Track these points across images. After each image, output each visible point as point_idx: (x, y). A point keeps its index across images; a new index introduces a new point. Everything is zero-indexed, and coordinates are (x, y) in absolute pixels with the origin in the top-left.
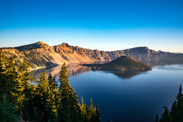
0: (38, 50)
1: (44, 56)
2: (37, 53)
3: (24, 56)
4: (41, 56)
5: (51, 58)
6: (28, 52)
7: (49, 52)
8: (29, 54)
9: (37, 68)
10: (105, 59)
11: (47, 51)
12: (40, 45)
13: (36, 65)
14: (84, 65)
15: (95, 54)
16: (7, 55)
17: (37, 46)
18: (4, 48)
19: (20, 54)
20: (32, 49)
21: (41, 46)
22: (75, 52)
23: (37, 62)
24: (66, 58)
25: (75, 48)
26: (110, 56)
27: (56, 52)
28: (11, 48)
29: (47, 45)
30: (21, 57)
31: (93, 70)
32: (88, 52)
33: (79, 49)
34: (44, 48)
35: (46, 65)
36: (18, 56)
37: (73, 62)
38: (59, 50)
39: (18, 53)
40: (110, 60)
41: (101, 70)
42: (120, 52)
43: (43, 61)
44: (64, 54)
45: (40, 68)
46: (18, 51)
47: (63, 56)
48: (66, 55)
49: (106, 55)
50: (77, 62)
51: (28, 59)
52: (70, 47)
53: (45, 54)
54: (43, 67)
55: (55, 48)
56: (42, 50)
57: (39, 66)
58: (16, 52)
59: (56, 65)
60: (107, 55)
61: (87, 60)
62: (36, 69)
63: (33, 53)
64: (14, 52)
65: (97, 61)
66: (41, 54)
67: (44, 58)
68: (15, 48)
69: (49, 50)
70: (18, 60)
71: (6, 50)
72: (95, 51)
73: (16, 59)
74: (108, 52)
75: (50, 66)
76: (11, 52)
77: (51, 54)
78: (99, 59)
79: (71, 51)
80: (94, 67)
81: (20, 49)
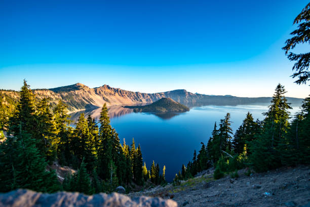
0: (77, 92)
1: (84, 98)
2: (76, 95)
3: (61, 98)
4: (80, 98)
5: (91, 100)
6: (65, 94)
7: (89, 94)
8: (67, 96)
9: (76, 111)
10: (147, 100)
11: (87, 92)
12: (79, 86)
13: (74, 108)
14: (126, 107)
15: (137, 96)
16: (40, 97)
17: (76, 87)
18: (37, 90)
19: (55, 96)
20: (69, 91)
21: (80, 88)
22: (117, 94)
23: (76, 104)
24: (107, 100)
25: (116, 91)
26: (151, 98)
27: (96, 93)
28: (45, 90)
29: (87, 87)
30: (57, 99)
31: (135, 111)
32: (130, 94)
33: (120, 91)
34: (84, 90)
35: (86, 107)
36: (54, 99)
37: (115, 104)
38: (100, 92)
39: (53, 95)
40: (152, 102)
41: (142, 111)
42: (161, 94)
43: (83, 103)
44: (105, 96)
45: (79, 110)
46: (53, 93)
47: (104, 98)
48: (107, 97)
49: (147, 97)
50: (118, 104)
51: (65, 102)
52: (111, 89)
53: (84, 96)
54: (82, 110)
55: (96, 89)
56: (81, 92)
57: (78, 109)
58: (51, 94)
59: (97, 108)
60: (149, 97)
61: (129, 102)
62: (74, 111)
63: (71, 95)
64: (48, 93)
65: (139, 103)
66: (80, 96)
67: (83, 100)
68: (50, 89)
69: (89, 92)
70: (54, 103)
71: (39, 92)
72: (137, 93)
73: (52, 102)
74: (149, 94)
75: (90, 108)
76: (45, 94)
77: (91, 96)
78: (141, 101)
79: (113, 93)
80: (136, 109)
81: (56, 90)
